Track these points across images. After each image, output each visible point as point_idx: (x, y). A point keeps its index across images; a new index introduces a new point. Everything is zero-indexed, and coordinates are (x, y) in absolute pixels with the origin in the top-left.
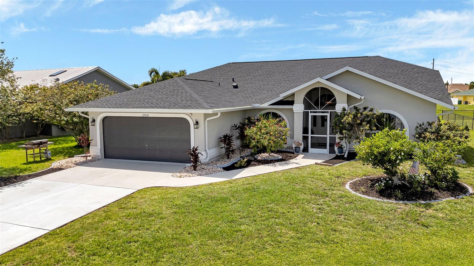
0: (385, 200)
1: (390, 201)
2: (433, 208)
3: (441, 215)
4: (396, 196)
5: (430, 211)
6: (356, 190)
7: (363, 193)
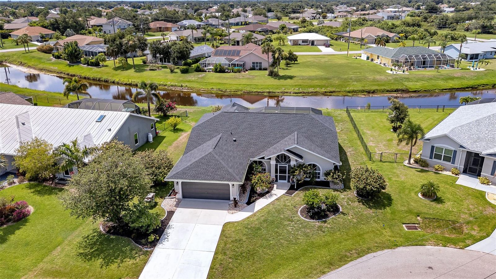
0: (312, 221)
1: (314, 221)
2: (327, 223)
3: (329, 226)
4: (316, 218)
5: (326, 224)
6: (302, 216)
7: (305, 218)
